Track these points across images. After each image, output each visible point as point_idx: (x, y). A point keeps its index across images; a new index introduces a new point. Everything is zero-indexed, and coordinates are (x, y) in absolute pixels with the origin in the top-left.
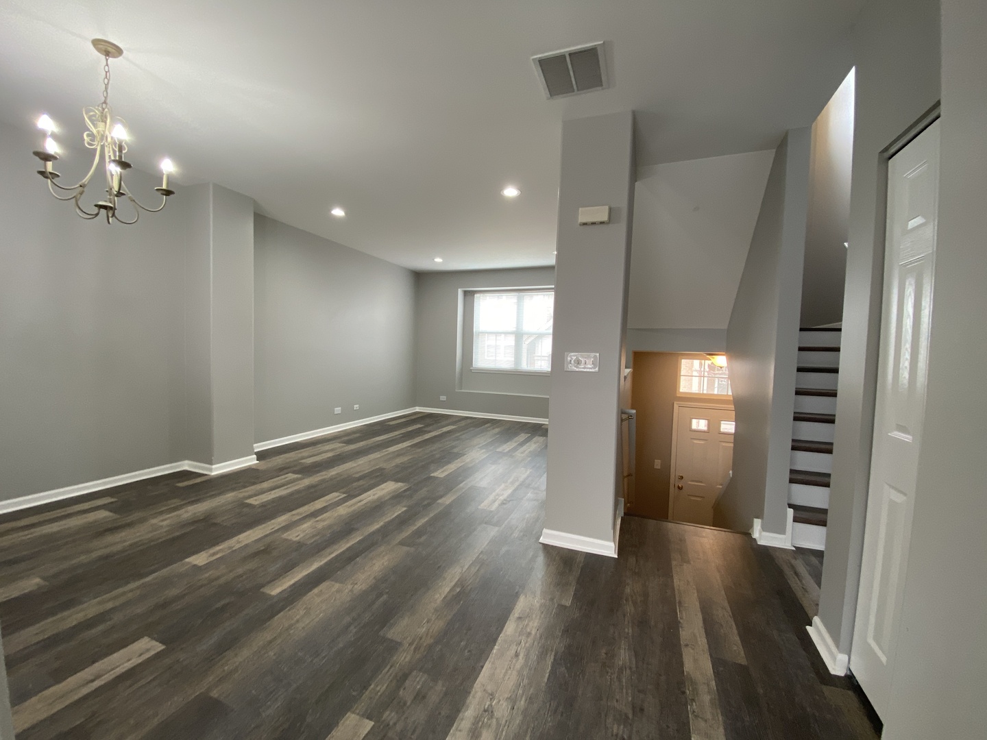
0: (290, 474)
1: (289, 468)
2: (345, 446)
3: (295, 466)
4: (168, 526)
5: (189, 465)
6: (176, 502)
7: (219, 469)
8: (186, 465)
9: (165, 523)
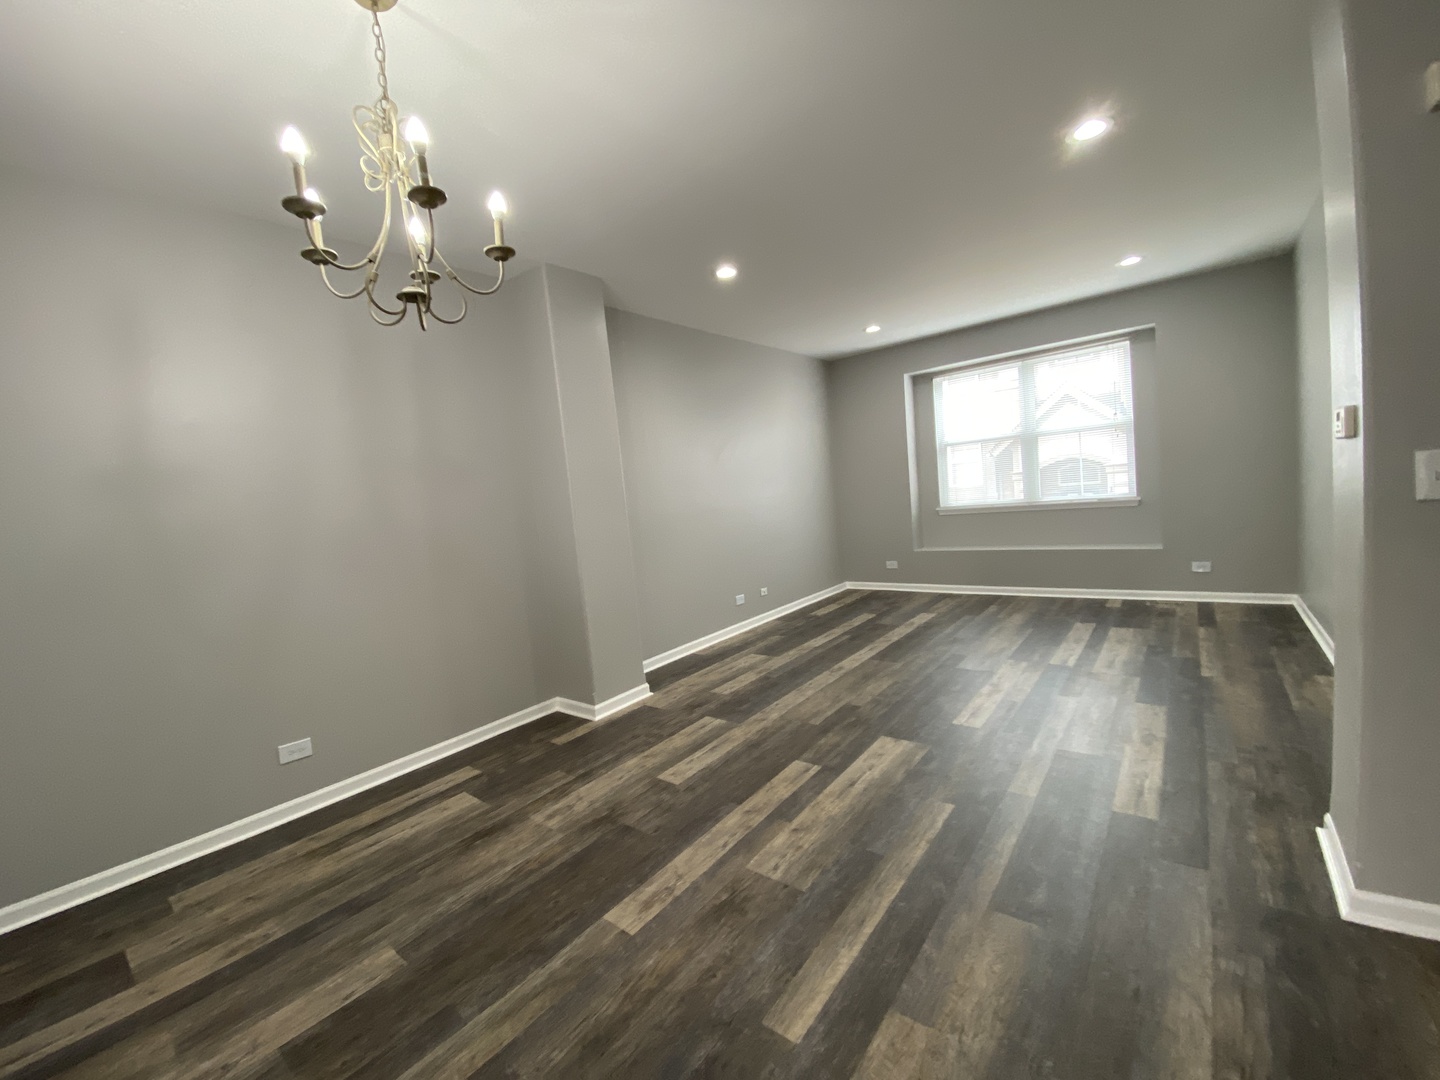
0: (707, 719)
1: (700, 705)
2: (768, 660)
3: (707, 702)
4: (560, 830)
5: (562, 704)
6: (559, 778)
7: (604, 711)
8: (558, 705)
9: (553, 823)
